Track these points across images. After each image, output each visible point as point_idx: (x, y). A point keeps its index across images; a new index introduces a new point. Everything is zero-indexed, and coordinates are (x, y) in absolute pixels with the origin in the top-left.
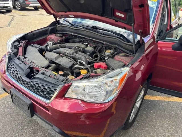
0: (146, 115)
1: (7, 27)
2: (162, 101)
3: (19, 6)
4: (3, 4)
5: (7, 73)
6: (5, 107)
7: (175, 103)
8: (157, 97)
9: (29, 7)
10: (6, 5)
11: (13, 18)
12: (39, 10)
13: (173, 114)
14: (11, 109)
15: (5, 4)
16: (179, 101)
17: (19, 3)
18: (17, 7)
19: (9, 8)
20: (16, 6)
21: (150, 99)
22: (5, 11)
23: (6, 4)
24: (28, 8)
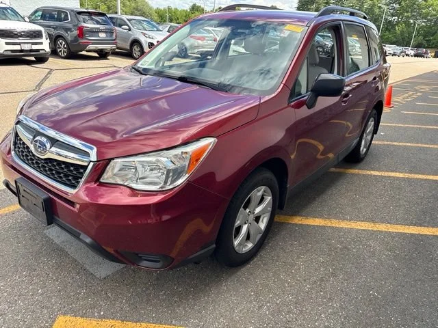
0: (282, 248)
1: (34, 90)
2: (324, 227)
3: (65, 50)
4: (30, 44)
5: (13, 152)
6: (10, 227)
7: (350, 230)
8: (317, 219)
9: (87, 51)
10: (35, 47)
11: (49, 73)
12: (109, 57)
13: (338, 247)
14: (20, 230)
15: (33, 44)
16: (359, 228)
17: (64, 43)
18: (61, 51)
19: (41, 52)
20: (59, 50)
21: (300, 223)
22: (33, 58)
23: (36, 44)
24: (84, 53)
